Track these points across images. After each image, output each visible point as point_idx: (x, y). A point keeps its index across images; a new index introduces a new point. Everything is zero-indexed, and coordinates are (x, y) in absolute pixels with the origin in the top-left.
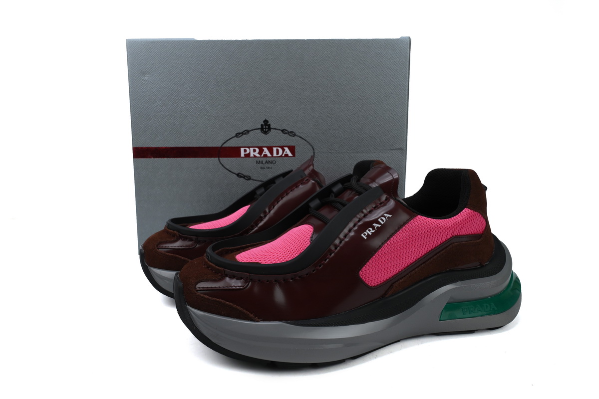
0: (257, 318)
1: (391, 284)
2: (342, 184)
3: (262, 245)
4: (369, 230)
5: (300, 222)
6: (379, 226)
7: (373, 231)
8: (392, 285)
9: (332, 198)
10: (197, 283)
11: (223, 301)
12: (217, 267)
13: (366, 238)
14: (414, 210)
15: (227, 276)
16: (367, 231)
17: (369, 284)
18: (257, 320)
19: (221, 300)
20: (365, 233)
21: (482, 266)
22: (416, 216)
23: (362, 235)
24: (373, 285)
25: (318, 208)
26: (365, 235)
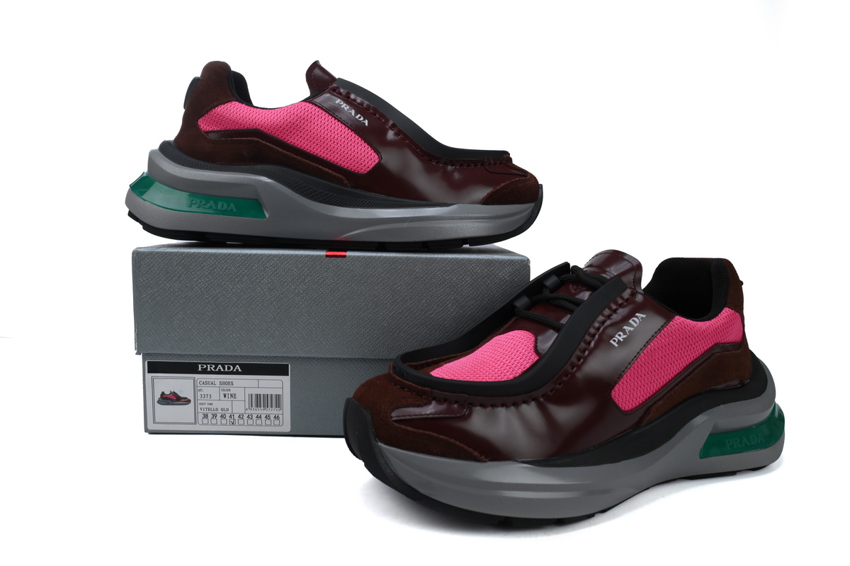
0: (483, 457)
1: (647, 407)
2: (558, 276)
3: (456, 360)
4: (620, 335)
5: (505, 327)
6: (632, 329)
7: (625, 336)
8: (649, 409)
9: (547, 293)
10: (393, 411)
11: (435, 434)
12: (420, 387)
13: (616, 345)
14: (670, 309)
15: (434, 399)
16: (617, 336)
17: (623, 409)
18: (484, 459)
19: (431, 433)
20: (614, 338)
21: (743, 385)
22: (674, 317)
23: (611, 341)
24: (627, 409)
25: (529, 308)
26: (614, 341)
